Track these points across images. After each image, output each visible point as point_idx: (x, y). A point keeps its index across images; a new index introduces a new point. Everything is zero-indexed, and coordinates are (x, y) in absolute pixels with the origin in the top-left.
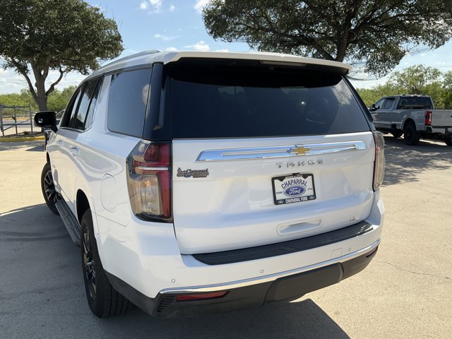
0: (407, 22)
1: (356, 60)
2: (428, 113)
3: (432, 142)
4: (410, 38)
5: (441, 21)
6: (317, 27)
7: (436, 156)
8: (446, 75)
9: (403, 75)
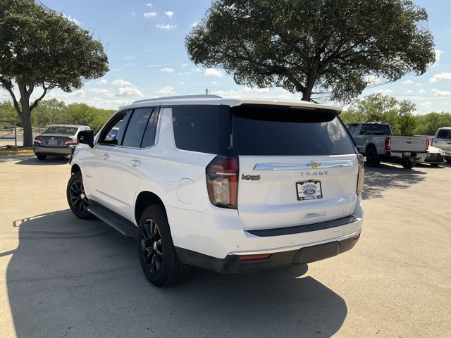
0: (369, 57)
1: (323, 89)
2: (388, 139)
3: (391, 165)
4: (371, 71)
5: (398, 58)
6: (288, 58)
7: (396, 177)
8: (402, 104)
9: (363, 103)
